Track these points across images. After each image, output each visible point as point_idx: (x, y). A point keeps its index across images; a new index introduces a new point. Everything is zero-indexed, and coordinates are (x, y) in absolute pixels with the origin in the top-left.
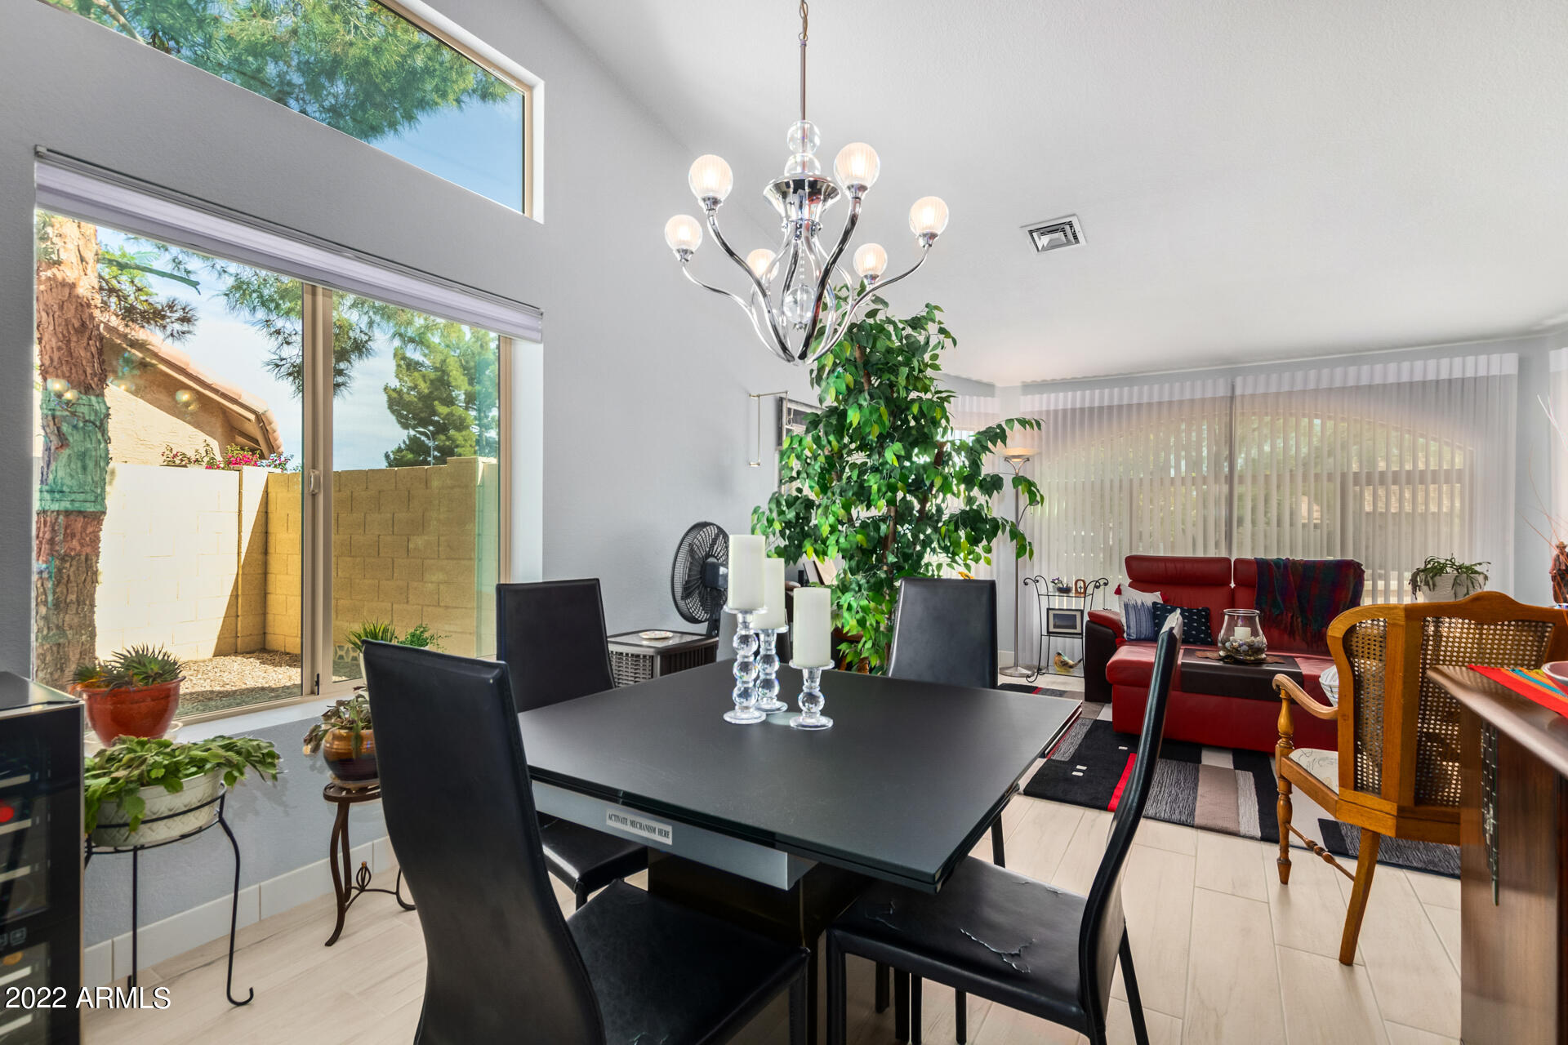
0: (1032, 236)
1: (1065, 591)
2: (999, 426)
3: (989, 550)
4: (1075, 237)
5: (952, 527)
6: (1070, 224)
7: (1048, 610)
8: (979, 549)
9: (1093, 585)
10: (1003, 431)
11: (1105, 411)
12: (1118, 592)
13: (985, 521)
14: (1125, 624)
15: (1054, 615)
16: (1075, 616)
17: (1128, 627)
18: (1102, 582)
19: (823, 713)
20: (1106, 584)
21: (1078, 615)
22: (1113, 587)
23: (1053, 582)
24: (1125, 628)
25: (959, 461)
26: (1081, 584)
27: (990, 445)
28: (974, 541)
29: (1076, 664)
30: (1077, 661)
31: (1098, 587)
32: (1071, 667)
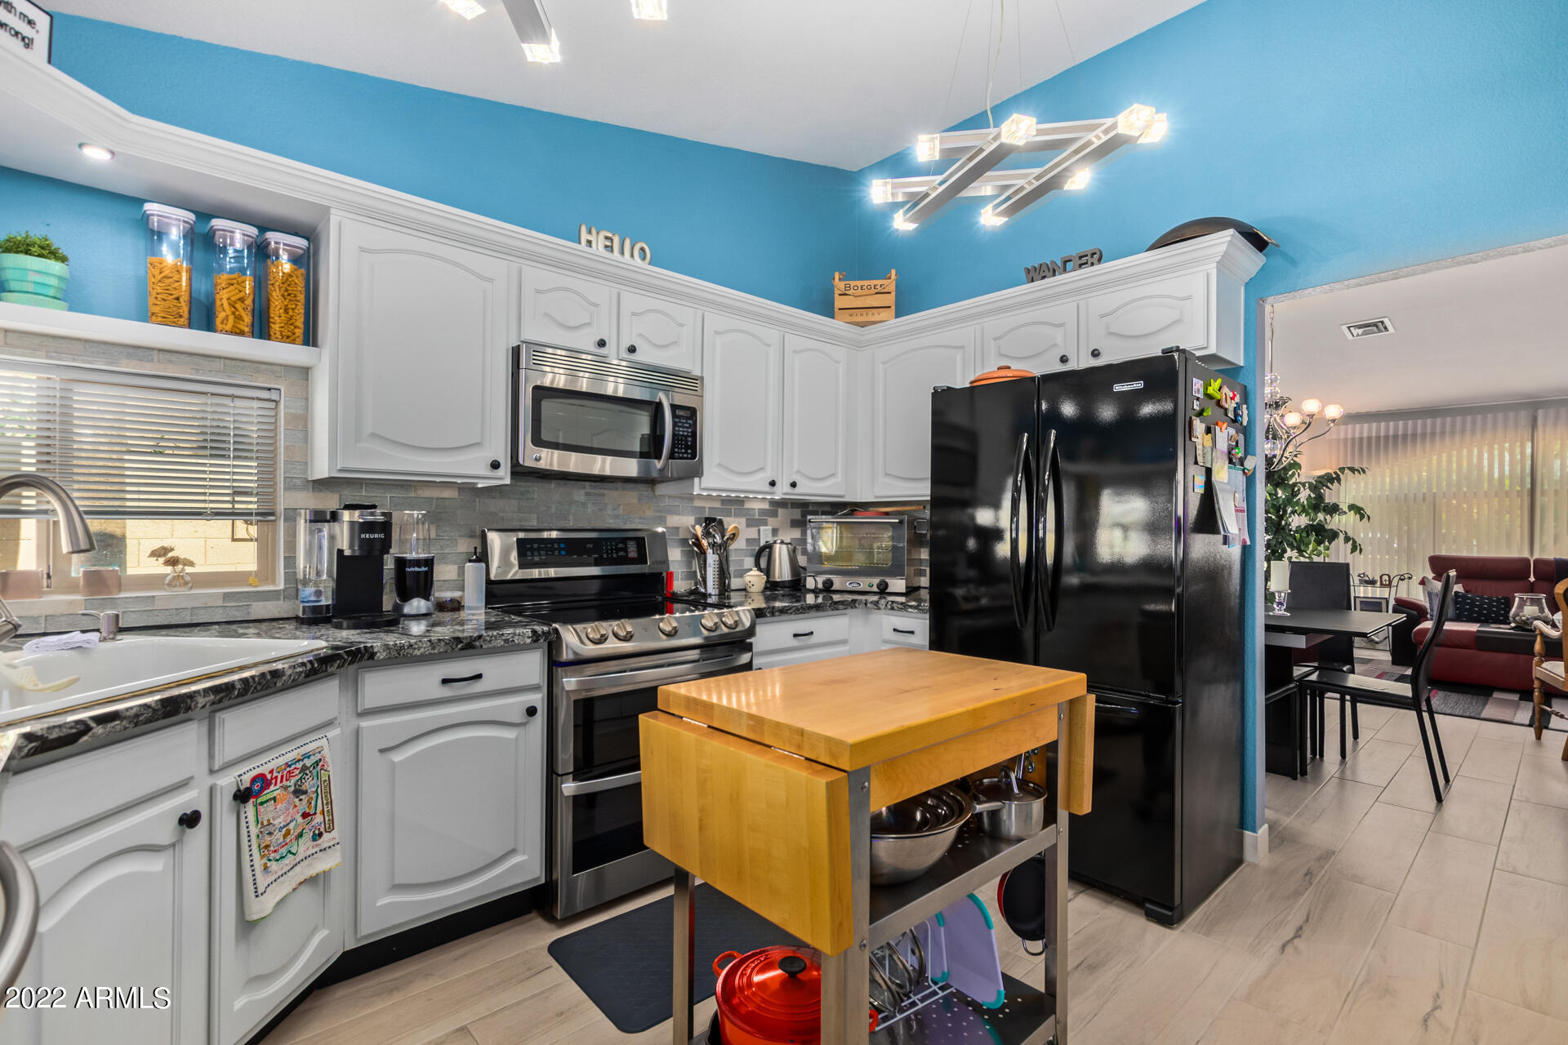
0: (1350, 331)
1: (1372, 582)
2: (1335, 473)
3: (1327, 549)
4: (1386, 328)
5: (1304, 534)
6: (1382, 322)
7: (1355, 597)
8: (1321, 548)
9: (1396, 579)
10: (1338, 476)
11: (1409, 437)
12: (1423, 582)
13: (1326, 530)
14: (1428, 608)
15: (1361, 602)
16: (1381, 603)
17: (1432, 610)
18: (1406, 576)
19: (1285, 610)
20: (1410, 578)
21: (1384, 603)
22: (1416, 579)
23: (1359, 576)
24: (1429, 611)
25: (1304, 495)
26: (1386, 578)
27: (1329, 485)
28: (1319, 543)
29: (1381, 642)
30: (1382, 639)
31: (1402, 580)
32: (1377, 643)
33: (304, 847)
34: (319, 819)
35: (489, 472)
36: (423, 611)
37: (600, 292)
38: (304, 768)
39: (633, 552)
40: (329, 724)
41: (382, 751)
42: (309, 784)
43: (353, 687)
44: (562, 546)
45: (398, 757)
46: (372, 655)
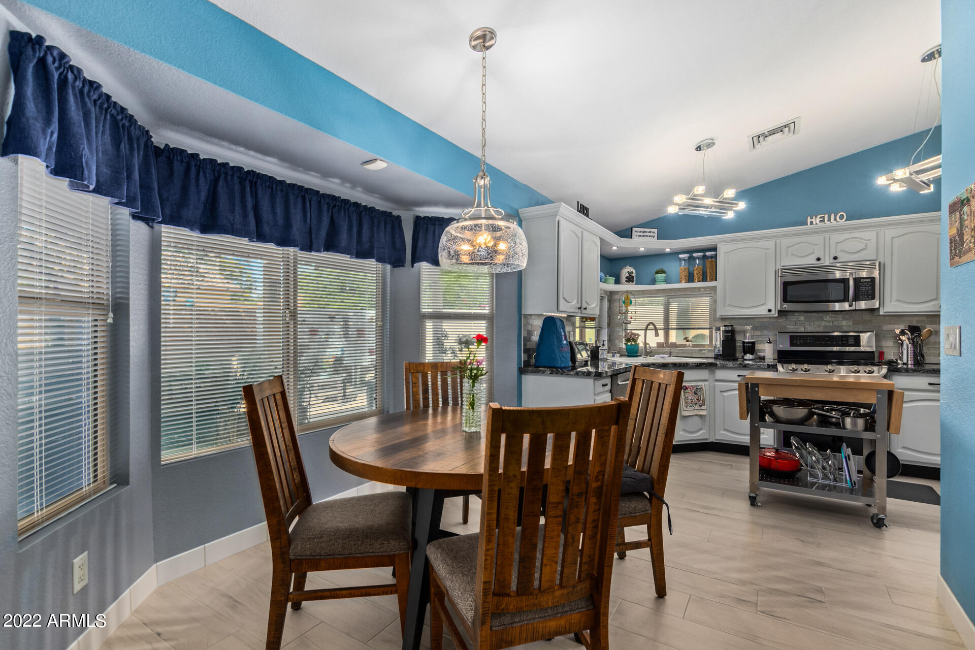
33: (697, 407)
34: (701, 402)
35: (768, 313)
36: (751, 358)
37: (818, 239)
38: (697, 388)
39: (851, 341)
40: (706, 381)
41: (721, 391)
42: (698, 392)
43: (713, 373)
44: (812, 338)
45: (725, 394)
46: (717, 365)
